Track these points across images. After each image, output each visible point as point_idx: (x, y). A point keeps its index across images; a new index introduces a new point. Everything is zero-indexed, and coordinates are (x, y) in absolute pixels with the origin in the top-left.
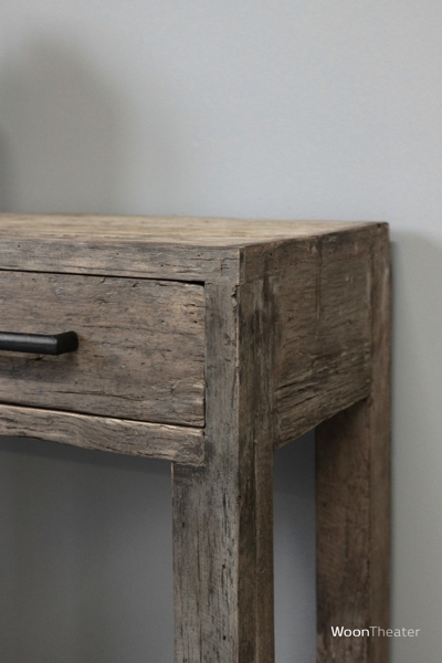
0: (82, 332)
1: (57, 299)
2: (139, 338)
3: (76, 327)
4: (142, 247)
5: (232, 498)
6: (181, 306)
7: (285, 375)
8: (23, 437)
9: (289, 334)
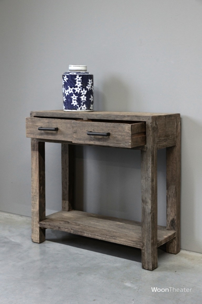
1: (107, 127)
2: (120, 133)
3: (110, 132)
7: (159, 138)
9: (160, 131)
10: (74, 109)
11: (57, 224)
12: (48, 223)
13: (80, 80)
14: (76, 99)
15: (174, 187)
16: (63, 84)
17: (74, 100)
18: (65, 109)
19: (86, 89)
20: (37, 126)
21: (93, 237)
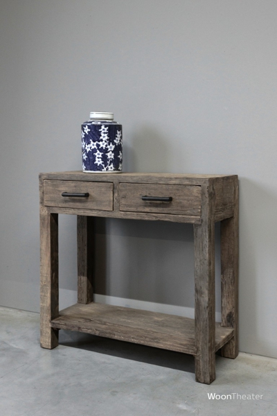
0: (173, 197)
1: (167, 190)
2: (186, 198)
4: (187, 178)
5: (207, 230)
6: (196, 190)
7: (217, 207)
8: (159, 221)
10: (98, 170)
11: (75, 322)
12: (63, 322)
13: (106, 131)
14: (100, 156)
15: (232, 271)
16: (83, 136)
17: (98, 158)
18: (86, 169)
19: (114, 144)
20: (60, 191)
21: (126, 339)
